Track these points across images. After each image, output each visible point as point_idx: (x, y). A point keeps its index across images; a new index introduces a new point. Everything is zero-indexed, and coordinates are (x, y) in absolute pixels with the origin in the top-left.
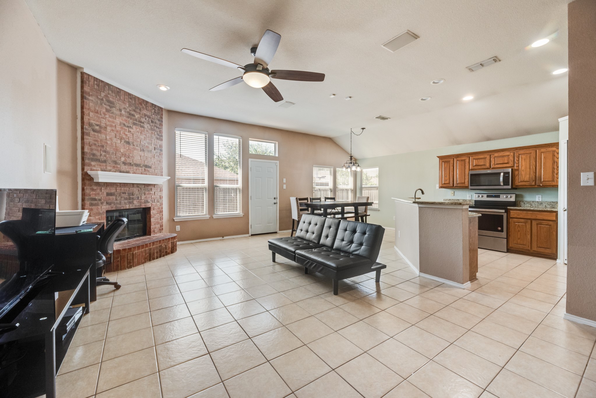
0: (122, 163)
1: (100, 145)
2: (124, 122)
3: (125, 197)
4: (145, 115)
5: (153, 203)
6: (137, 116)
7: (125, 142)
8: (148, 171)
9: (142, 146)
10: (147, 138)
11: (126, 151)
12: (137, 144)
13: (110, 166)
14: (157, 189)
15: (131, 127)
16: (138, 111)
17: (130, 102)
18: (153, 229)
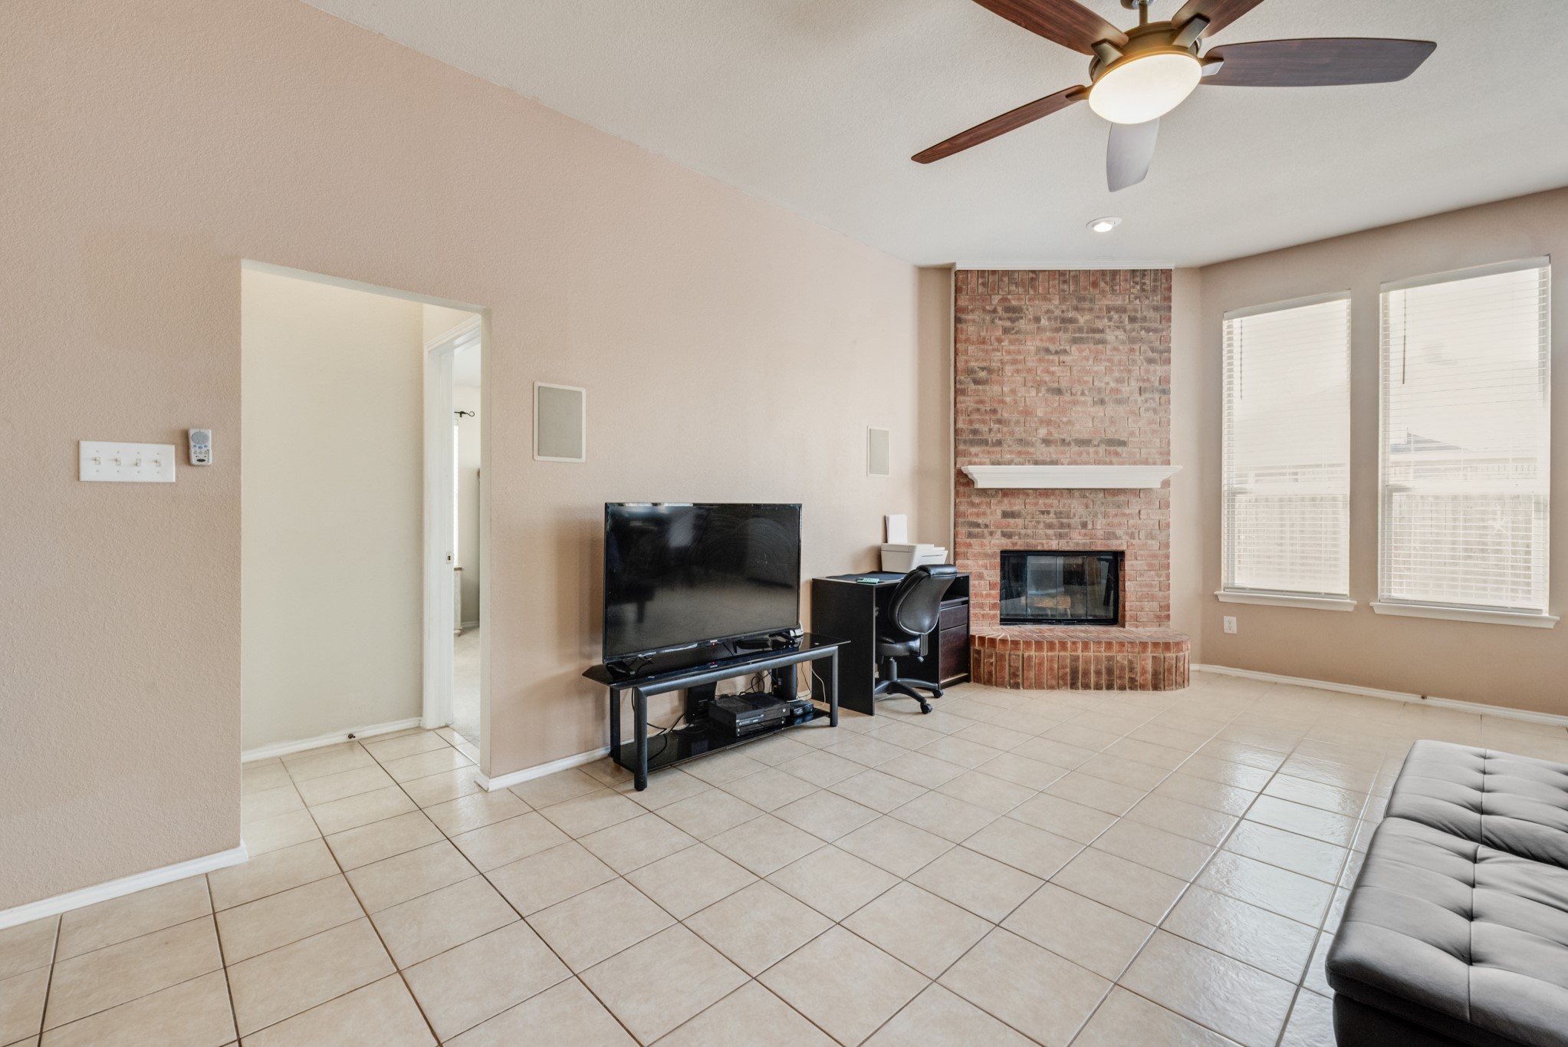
0: (1040, 441)
1: (988, 409)
2: (1047, 345)
3: (1048, 521)
4: (1109, 309)
5: (1132, 541)
6: (1083, 319)
7: (1048, 390)
8: (1117, 454)
9: (1099, 391)
10: (1114, 368)
11: (1051, 413)
12: (1083, 390)
13: (1011, 452)
14: (1149, 503)
15: (1065, 351)
16: (1087, 305)
17: (1064, 291)
18: (1131, 611)
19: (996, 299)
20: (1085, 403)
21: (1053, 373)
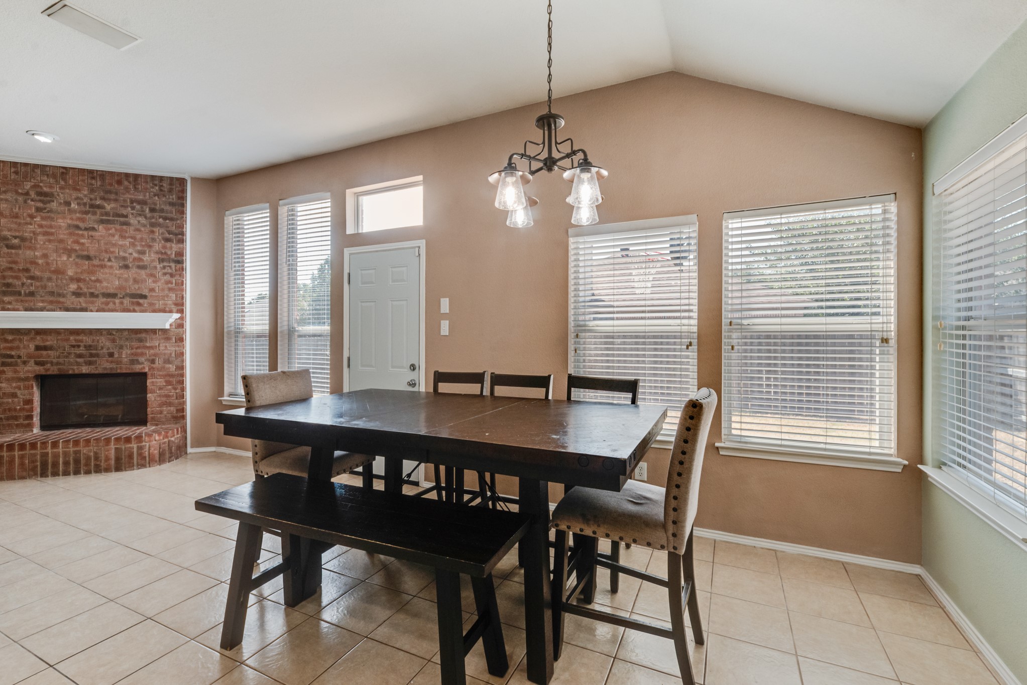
0: (70, 294)
1: (21, 268)
2: (77, 223)
3: (78, 352)
4: (132, 202)
5: (152, 365)
6: (108, 207)
7: (78, 257)
8: (139, 304)
9: (124, 259)
10: (137, 243)
11: (81, 273)
12: (110, 257)
13: (43, 301)
14: (168, 339)
15: (93, 229)
16: (113, 196)
17: (92, 185)
18: (152, 414)
19: (28, 185)
20: (111, 267)
21: (83, 244)
